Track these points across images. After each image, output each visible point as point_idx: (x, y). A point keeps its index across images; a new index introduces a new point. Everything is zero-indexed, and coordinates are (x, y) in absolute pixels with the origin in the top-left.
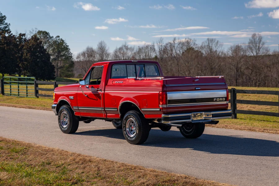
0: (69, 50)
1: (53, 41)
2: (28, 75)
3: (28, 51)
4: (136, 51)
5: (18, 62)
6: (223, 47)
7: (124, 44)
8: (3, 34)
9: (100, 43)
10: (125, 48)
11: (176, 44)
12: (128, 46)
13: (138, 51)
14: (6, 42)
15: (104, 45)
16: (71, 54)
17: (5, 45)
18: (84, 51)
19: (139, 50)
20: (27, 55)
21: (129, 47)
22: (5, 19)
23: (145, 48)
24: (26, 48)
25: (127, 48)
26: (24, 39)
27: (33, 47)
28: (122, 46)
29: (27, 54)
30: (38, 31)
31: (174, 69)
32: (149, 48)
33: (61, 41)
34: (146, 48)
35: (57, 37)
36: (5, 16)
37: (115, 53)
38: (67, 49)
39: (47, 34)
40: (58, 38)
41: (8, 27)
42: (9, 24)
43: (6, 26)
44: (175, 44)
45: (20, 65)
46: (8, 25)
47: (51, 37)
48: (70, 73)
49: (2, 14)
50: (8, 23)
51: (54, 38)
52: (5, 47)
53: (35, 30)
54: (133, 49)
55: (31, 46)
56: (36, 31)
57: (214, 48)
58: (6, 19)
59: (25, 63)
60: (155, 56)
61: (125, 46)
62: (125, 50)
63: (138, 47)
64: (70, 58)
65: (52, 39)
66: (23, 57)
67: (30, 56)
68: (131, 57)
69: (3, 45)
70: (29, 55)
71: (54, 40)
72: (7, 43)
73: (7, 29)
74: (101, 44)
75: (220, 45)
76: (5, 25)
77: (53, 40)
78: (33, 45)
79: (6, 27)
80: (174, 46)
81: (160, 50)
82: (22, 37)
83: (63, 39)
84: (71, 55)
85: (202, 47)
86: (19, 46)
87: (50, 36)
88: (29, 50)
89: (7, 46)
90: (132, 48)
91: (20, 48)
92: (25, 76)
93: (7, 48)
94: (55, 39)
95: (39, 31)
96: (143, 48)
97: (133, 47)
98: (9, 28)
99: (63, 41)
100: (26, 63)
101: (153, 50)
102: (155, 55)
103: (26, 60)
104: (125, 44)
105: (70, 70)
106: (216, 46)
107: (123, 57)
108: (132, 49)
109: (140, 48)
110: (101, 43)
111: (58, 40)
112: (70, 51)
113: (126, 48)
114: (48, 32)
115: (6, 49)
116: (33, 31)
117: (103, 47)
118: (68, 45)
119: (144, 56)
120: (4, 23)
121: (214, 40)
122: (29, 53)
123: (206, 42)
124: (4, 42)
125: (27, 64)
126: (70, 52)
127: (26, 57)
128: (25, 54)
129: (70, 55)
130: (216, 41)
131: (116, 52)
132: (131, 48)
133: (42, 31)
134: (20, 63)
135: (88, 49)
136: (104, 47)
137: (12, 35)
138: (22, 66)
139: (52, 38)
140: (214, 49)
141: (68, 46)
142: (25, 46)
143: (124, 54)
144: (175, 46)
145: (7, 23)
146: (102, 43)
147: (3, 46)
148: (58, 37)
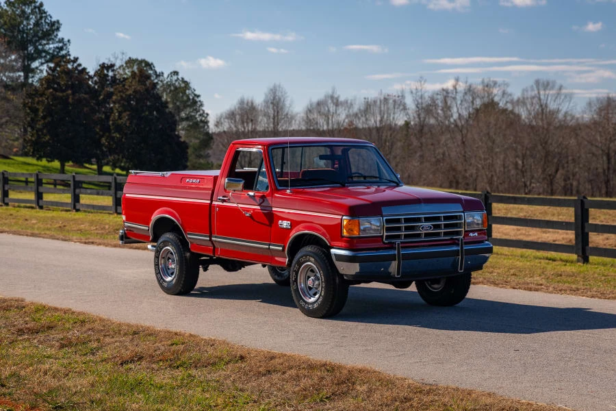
0: (202, 105)
1: (163, 85)
2: (123, 164)
3: (123, 106)
4: (360, 110)
5: (98, 133)
6: (572, 101)
7: (330, 93)
8: (63, 66)
9: (272, 90)
10: (332, 101)
11: (461, 91)
12: (339, 97)
13: (362, 108)
14: (70, 83)
15: (280, 94)
16: (206, 115)
17: (70, 92)
18: (233, 108)
19: (367, 108)
20: (120, 117)
21: (342, 99)
22: (58, 29)
23: (381, 101)
24: (119, 98)
25: (337, 103)
26: (112, 77)
27: (134, 97)
28: (326, 96)
29: (120, 113)
30: (127, 58)
31: (453, 154)
32: (391, 101)
33: (183, 85)
34: (383, 102)
35: (171, 73)
36: (58, 22)
37: (307, 114)
38: (195, 102)
39: (148, 67)
40: (175, 78)
41: (65, 48)
42: (69, 41)
43: (61, 45)
44: (456, 92)
45: (103, 140)
46: (66, 45)
47: (158, 73)
48: (202, 161)
49: (51, 17)
50: (66, 40)
51: (165, 76)
52: (68, 95)
53: (120, 57)
54: (351, 104)
55: (130, 95)
56: (122, 60)
57: (552, 102)
58: (61, 29)
59: (114, 135)
60: (406, 121)
61: (332, 97)
62: (332, 108)
63: (363, 100)
64: (201, 125)
65: (161, 78)
66: (111, 122)
67: (128, 119)
68: (345, 124)
69: (63, 91)
70: (126, 116)
71: (165, 82)
72: (72, 87)
73: (64, 52)
74: (275, 93)
75: (566, 97)
76: (57, 42)
77: (162, 81)
78: (135, 91)
79: (61, 49)
80: (454, 98)
81: (417, 107)
82: (105, 72)
83: (186, 79)
84: (206, 118)
85: (521, 102)
86: (100, 95)
87: (156, 72)
88: (125, 103)
89: (73, 94)
90: (349, 102)
91: (103, 98)
92: (114, 167)
93: (73, 99)
94: (169, 79)
95: (130, 58)
96: (375, 102)
97: (351, 100)
98: (68, 52)
99: (187, 84)
100: (118, 136)
101: (401, 107)
102: (406, 119)
103: (119, 128)
104: (333, 93)
105: (202, 153)
106: (556, 98)
107: (328, 124)
108: (348, 104)
109: (368, 102)
110: (274, 91)
111: (176, 81)
112: (203, 108)
113: (335, 101)
114: (150, 63)
115: (70, 100)
116: (116, 58)
117: (280, 99)
118: (197, 93)
119: (378, 123)
120: (57, 40)
121: (551, 85)
122: (125, 111)
123: (533, 90)
124: (66, 85)
125: (120, 140)
126: (204, 111)
127: (120, 122)
128: (117, 114)
129: (203, 119)
130: (557, 87)
131: (309, 111)
132: (347, 102)
133: (137, 60)
134: (102, 136)
135: (242, 102)
136: (282, 100)
137: (80, 68)
138: (109, 143)
139: (159, 76)
140: (552, 106)
141: (198, 96)
142: (117, 95)
143: (327, 116)
144: (458, 97)
145: (63, 39)
146: (276, 90)
147: (65, 94)
148: (176, 73)
